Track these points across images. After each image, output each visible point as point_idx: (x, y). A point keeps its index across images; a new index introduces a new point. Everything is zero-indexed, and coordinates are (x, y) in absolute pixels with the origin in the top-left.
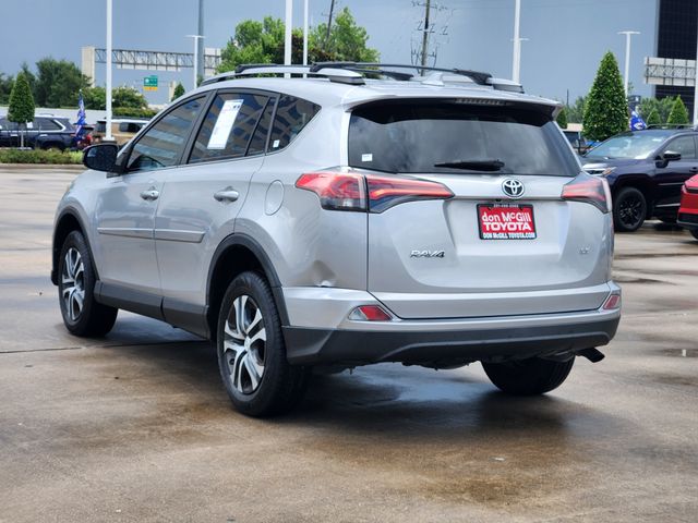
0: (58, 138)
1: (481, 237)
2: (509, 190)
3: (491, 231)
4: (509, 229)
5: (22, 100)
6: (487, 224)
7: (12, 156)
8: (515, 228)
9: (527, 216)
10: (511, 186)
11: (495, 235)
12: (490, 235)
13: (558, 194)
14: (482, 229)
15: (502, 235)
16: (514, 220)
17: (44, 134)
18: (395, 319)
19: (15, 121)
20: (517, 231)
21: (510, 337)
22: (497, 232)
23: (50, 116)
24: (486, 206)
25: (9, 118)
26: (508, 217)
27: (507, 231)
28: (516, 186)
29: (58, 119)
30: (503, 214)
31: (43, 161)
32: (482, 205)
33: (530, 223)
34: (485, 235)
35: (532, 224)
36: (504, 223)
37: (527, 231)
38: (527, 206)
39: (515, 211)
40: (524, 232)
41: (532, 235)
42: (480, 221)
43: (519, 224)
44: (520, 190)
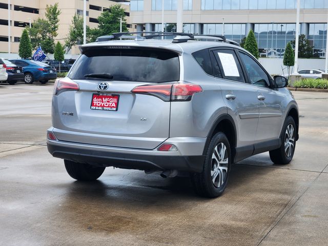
2: (100, 87)
3: (96, 106)
4: (105, 105)
6: (95, 102)
8: (108, 105)
9: (115, 100)
10: (102, 86)
11: (97, 108)
12: (94, 108)
13: (130, 91)
14: (92, 104)
15: (100, 108)
16: (109, 102)
18: (57, 140)
20: (109, 107)
22: (98, 107)
24: (96, 95)
26: (105, 100)
27: (104, 106)
28: (104, 85)
30: (103, 98)
32: (96, 94)
33: (115, 103)
34: (92, 107)
35: (117, 104)
36: (103, 102)
37: (113, 107)
38: (116, 95)
39: (110, 97)
40: (111, 107)
41: (115, 109)
42: (92, 101)
43: (110, 104)
44: (105, 87)
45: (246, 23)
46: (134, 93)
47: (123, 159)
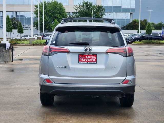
0: (159, 37)
1: (79, 63)
2: (86, 50)
3: (82, 61)
5: (149, 29)
6: (81, 59)
7: (146, 42)
9: (95, 57)
10: (87, 49)
11: (83, 62)
12: (81, 62)
13: (105, 51)
14: (79, 60)
15: (85, 62)
16: (91, 58)
17: (155, 36)
18: (54, 83)
19: (147, 34)
20: (91, 61)
21: (84, 90)
22: (84, 62)
23: (157, 32)
25: (146, 33)
27: (87, 61)
28: (89, 49)
29: (159, 33)
30: (87, 57)
31: (153, 43)
32: (81, 54)
33: (95, 59)
34: (80, 62)
35: (96, 60)
36: (86, 59)
37: (94, 61)
38: (95, 55)
39: (91, 56)
40: (93, 62)
41: (96, 62)
42: (79, 58)
43: (92, 59)
44: (90, 50)
45: (13, 12)
46: (107, 53)
47: (105, 91)
